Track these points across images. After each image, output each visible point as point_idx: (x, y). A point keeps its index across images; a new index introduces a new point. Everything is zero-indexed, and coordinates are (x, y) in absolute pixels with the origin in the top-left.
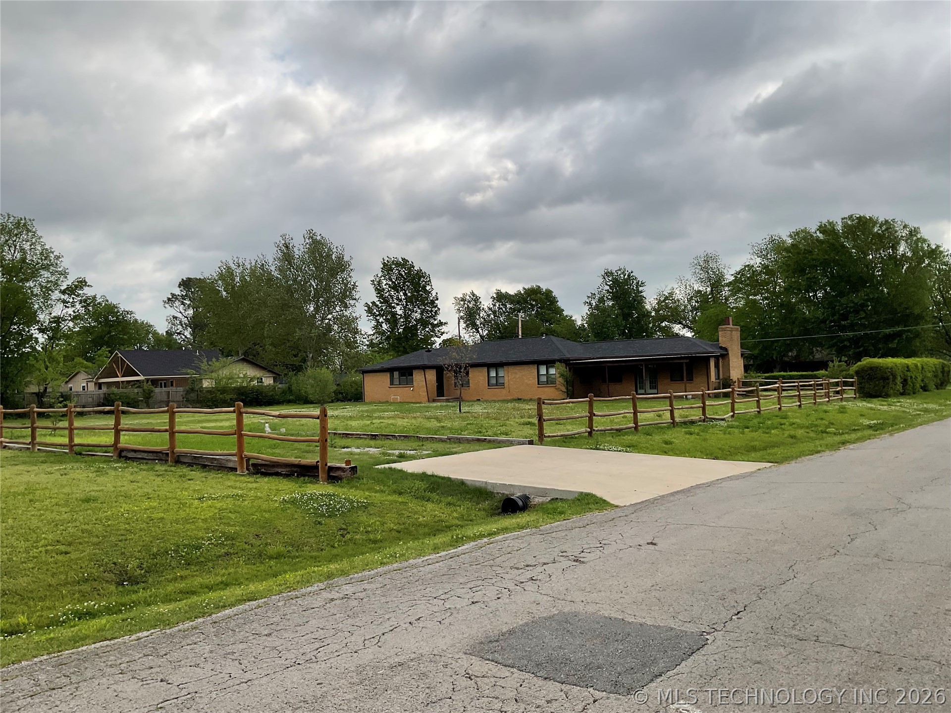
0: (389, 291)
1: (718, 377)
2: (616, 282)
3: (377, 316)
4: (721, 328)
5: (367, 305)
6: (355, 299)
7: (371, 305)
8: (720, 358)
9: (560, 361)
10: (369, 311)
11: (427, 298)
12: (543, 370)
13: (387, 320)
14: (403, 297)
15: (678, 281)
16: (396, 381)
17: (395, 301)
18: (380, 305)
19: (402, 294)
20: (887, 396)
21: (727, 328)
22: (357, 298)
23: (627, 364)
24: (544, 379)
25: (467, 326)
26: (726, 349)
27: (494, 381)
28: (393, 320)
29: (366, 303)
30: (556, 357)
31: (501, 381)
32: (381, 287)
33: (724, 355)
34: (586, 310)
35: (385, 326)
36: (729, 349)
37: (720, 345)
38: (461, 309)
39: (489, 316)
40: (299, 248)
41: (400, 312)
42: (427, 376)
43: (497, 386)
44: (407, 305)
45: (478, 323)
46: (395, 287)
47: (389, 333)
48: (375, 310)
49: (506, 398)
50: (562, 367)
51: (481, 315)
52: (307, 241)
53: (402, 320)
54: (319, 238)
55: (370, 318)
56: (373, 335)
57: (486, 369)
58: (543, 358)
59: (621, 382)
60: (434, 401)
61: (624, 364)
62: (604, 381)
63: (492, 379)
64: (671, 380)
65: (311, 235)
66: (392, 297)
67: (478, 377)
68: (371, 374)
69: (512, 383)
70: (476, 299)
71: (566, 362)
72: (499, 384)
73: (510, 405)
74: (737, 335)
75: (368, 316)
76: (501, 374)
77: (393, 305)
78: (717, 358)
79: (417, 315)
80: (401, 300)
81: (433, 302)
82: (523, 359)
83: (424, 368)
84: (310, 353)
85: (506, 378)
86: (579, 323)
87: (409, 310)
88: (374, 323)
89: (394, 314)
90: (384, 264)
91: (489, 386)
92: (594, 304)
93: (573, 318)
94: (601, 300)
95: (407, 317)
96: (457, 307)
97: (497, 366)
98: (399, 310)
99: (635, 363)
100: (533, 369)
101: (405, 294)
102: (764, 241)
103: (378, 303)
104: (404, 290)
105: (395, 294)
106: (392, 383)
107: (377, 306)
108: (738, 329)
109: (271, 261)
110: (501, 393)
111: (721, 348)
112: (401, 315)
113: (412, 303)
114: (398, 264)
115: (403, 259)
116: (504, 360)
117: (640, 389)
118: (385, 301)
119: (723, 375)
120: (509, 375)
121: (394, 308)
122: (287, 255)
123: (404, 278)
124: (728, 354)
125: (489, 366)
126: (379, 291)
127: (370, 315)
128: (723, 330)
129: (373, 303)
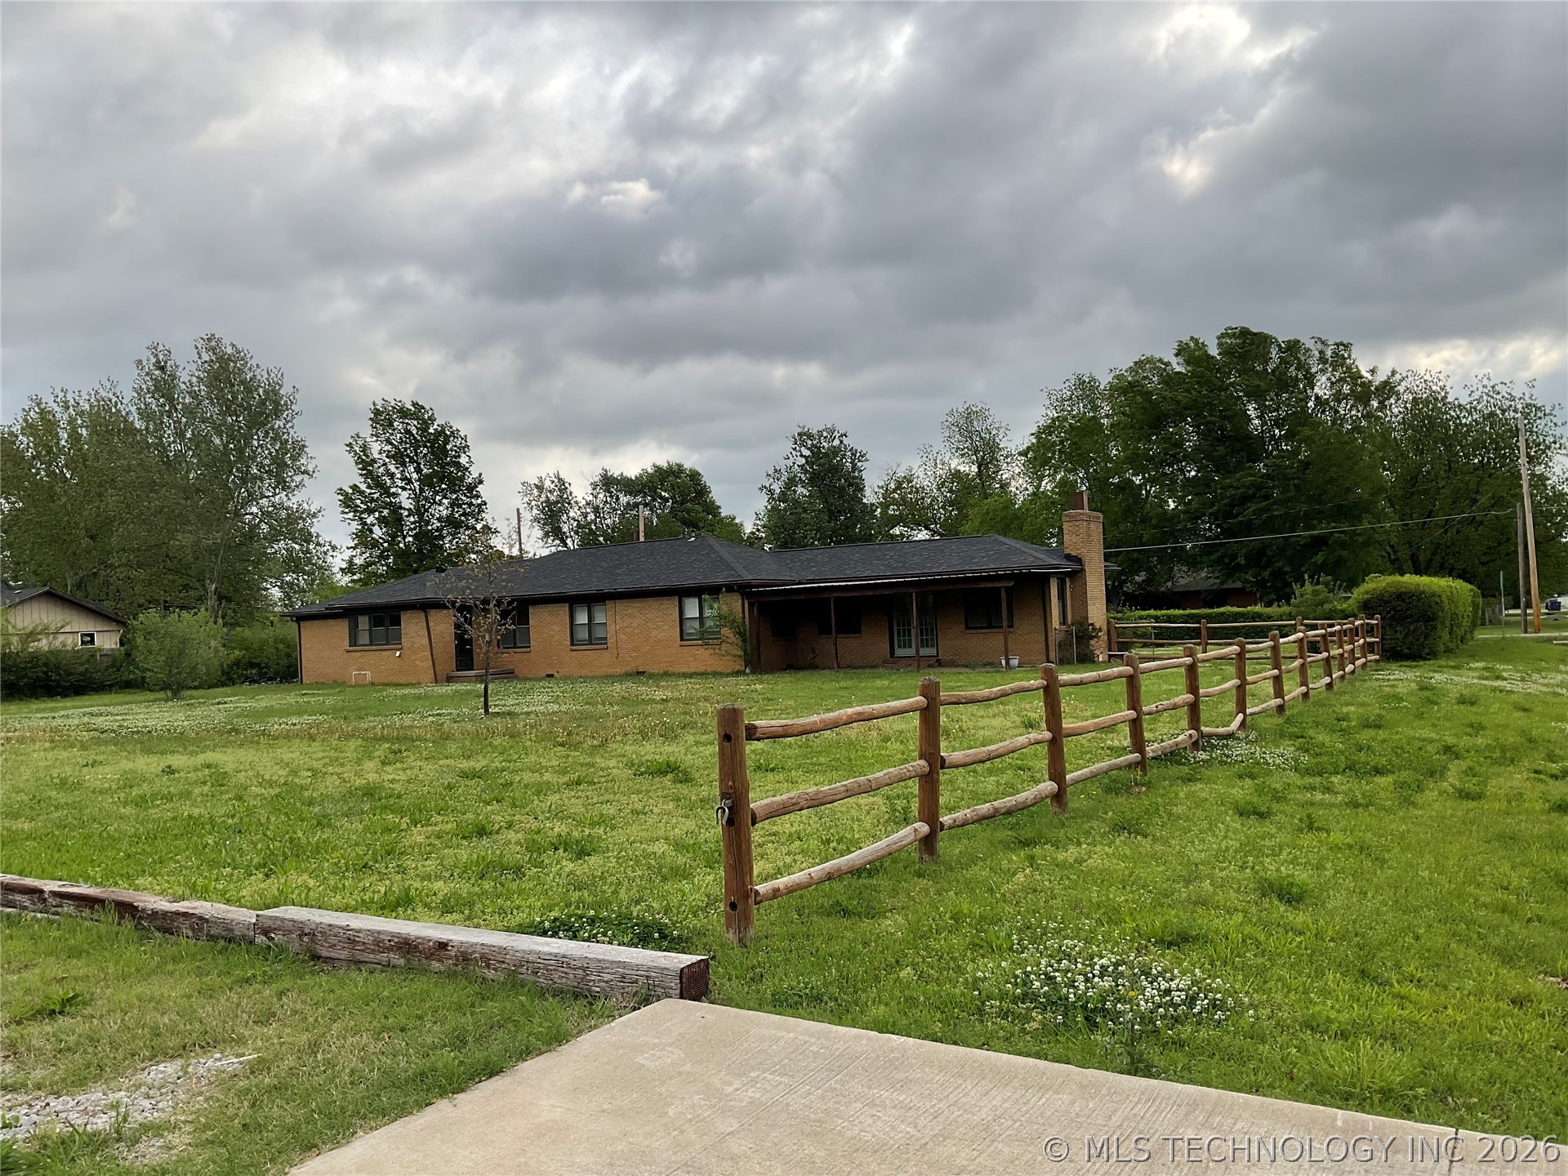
0: (385, 464)
1: (1064, 622)
2: (816, 451)
3: (362, 512)
4: (1067, 515)
5: (341, 491)
6: (305, 472)
7: (350, 491)
8: (1067, 580)
9: (730, 588)
10: (347, 502)
11: (462, 479)
12: (692, 609)
13: (382, 521)
14: (415, 476)
15: (922, 453)
16: (364, 638)
17: (399, 483)
18: (368, 491)
19: (413, 470)
20: (1433, 655)
21: (1081, 514)
22: (310, 468)
23: (878, 592)
24: (692, 627)
25: (547, 535)
26: (1078, 560)
27: (583, 634)
28: (394, 521)
29: (341, 489)
30: (720, 579)
31: (599, 633)
32: (367, 457)
33: (1074, 573)
34: (762, 503)
35: (378, 532)
36: (1086, 560)
37: (1067, 551)
38: (533, 503)
39: (585, 515)
40: (188, 370)
41: (407, 503)
42: (431, 624)
43: (591, 644)
44: (422, 490)
45: (565, 529)
46: (399, 457)
47: (386, 545)
48: (358, 502)
49: (610, 671)
50: (734, 605)
51: (572, 514)
52: (206, 357)
53: (412, 519)
54: (229, 350)
55: (346, 516)
56: (354, 548)
57: (566, 607)
58: (690, 583)
59: (859, 632)
60: (450, 679)
61: (870, 593)
62: (825, 630)
63: (579, 628)
64: (967, 628)
65: (212, 343)
66: (392, 476)
67: (548, 626)
68: (316, 623)
69: (623, 637)
70: (562, 485)
71: (743, 589)
72: (595, 640)
73: (618, 688)
74: (1097, 530)
75: (343, 512)
76: (600, 618)
77: (393, 490)
78: (1062, 578)
79: (441, 508)
80: (409, 481)
81: (471, 488)
82: (647, 584)
83: (427, 606)
84: (212, 582)
85: (611, 628)
86: (748, 528)
87: (426, 499)
88: (355, 526)
89: (396, 509)
90: (377, 412)
91: (572, 644)
92: (778, 491)
93: (737, 521)
94: (791, 482)
95: (419, 511)
96: (526, 499)
97: (592, 600)
98: (405, 500)
99: (892, 592)
100: (670, 606)
101: (418, 470)
102: (1067, 384)
103: (363, 487)
104: (416, 462)
105: (397, 468)
106: (353, 642)
107: (362, 493)
108: (1098, 518)
109: (129, 395)
110: (600, 660)
111: (1068, 557)
112: (409, 510)
113: (431, 486)
114: (403, 413)
115: (414, 404)
116: (606, 587)
117: (899, 647)
118: (378, 484)
119: (1073, 617)
120: (616, 621)
121: (395, 495)
122: (163, 384)
123: (415, 438)
124: (1083, 570)
125: (574, 601)
126: (365, 464)
127: (347, 510)
128: (1072, 519)
129: (355, 487)
